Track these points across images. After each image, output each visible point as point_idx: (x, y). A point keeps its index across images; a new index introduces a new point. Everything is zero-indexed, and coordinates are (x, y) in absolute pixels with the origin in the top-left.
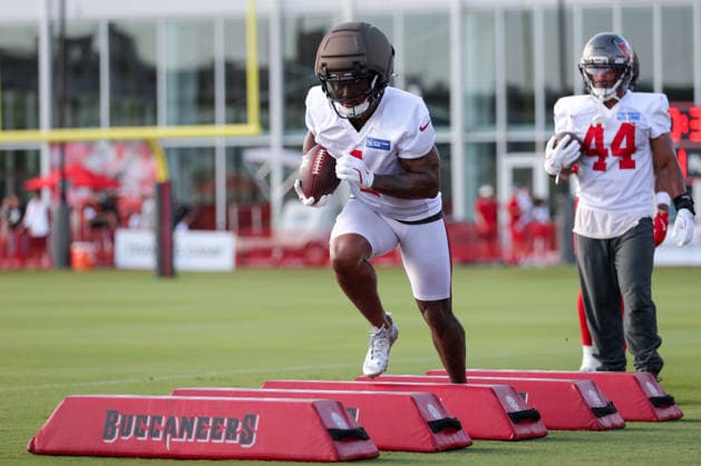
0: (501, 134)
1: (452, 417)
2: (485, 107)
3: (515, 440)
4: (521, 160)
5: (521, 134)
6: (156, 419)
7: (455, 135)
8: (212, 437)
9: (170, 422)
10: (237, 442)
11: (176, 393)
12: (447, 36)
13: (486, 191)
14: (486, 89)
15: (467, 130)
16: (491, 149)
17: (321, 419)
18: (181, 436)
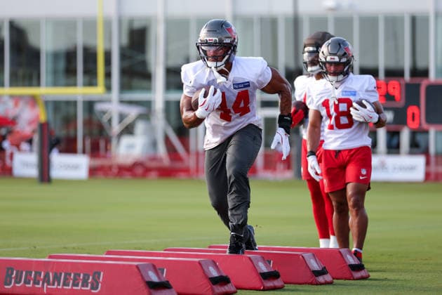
1: (224, 274)
3: (264, 290)
4: (269, 112)
5: (269, 96)
6: (38, 274)
8: (73, 285)
9: (47, 276)
10: (89, 288)
11: (50, 257)
17: (142, 275)
18: (53, 285)
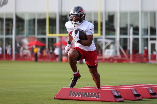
0: (149, 37)
1: (139, 94)
2: (146, 31)
3: (151, 98)
4: (153, 42)
5: (153, 37)
6: (80, 93)
7: (140, 37)
8: (91, 96)
9: (82, 93)
10: (96, 98)
11: (84, 88)
12: (138, 17)
13: (146, 48)
14: (146, 27)
15: (142, 35)
16: (147, 40)
17: (112, 94)
18: (85, 96)
